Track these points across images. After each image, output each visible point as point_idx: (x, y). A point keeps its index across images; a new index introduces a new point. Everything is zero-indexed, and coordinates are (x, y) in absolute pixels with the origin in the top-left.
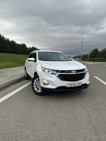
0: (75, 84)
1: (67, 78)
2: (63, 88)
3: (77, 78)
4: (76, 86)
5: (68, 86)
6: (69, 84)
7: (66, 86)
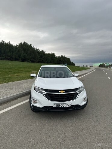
0: (63, 105)
1: (54, 98)
2: (51, 108)
3: (65, 98)
4: (65, 106)
5: (55, 106)
6: (56, 104)
7: (53, 106)
